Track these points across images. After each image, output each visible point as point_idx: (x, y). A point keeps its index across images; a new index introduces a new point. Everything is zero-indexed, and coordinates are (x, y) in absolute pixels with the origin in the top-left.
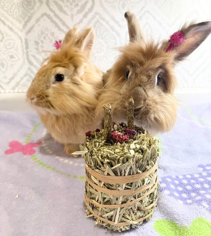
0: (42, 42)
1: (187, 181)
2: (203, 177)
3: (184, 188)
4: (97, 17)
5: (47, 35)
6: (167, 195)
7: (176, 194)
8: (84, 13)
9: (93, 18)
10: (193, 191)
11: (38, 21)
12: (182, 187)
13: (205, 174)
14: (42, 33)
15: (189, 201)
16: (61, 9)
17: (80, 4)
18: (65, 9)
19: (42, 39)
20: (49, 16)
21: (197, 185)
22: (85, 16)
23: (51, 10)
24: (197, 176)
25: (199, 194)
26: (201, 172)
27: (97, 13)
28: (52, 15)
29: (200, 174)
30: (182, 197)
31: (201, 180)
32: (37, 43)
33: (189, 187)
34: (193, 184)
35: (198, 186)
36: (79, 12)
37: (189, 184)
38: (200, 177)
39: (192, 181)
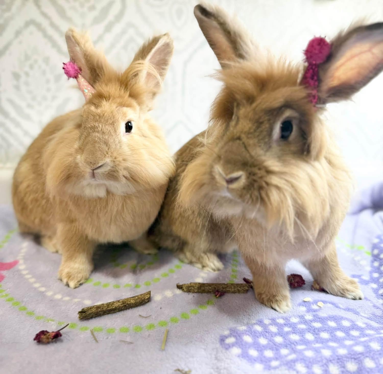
0: (27, 74)
1: (277, 328)
2: (305, 322)
3: (270, 341)
4: (131, 32)
5: (36, 61)
6: (236, 356)
7: (253, 353)
8: (106, 22)
9: (124, 32)
10: (286, 346)
11: (18, 33)
12: (266, 338)
13: (309, 317)
14: (27, 58)
15: (275, 363)
16: (62, 13)
17: (99, 7)
18: (70, 13)
19: (27, 69)
20: (39, 26)
21: (294, 335)
22: (108, 28)
23: (44, 15)
24: (294, 320)
25: (294, 351)
26: (302, 314)
27: (130, 25)
28: (45, 23)
29: (302, 317)
30: (265, 357)
31: (303, 326)
32: (16, 76)
33: (279, 339)
34: (288, 333)
35: (295, 337)
36: (97, 21)
37: (280, 334)
38: (300, 323)
39: (286, 329)
